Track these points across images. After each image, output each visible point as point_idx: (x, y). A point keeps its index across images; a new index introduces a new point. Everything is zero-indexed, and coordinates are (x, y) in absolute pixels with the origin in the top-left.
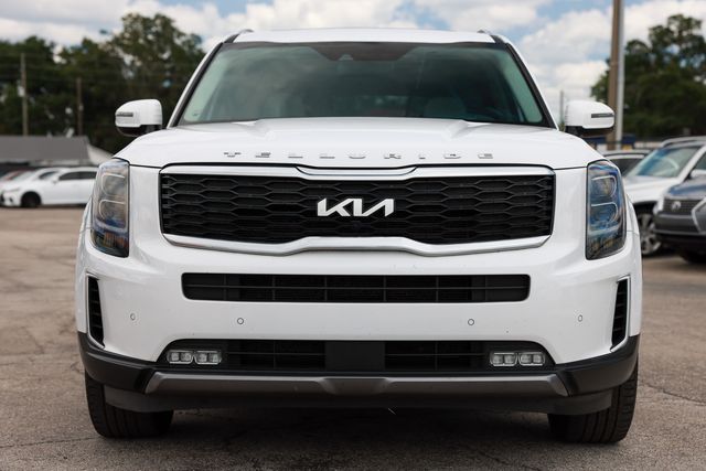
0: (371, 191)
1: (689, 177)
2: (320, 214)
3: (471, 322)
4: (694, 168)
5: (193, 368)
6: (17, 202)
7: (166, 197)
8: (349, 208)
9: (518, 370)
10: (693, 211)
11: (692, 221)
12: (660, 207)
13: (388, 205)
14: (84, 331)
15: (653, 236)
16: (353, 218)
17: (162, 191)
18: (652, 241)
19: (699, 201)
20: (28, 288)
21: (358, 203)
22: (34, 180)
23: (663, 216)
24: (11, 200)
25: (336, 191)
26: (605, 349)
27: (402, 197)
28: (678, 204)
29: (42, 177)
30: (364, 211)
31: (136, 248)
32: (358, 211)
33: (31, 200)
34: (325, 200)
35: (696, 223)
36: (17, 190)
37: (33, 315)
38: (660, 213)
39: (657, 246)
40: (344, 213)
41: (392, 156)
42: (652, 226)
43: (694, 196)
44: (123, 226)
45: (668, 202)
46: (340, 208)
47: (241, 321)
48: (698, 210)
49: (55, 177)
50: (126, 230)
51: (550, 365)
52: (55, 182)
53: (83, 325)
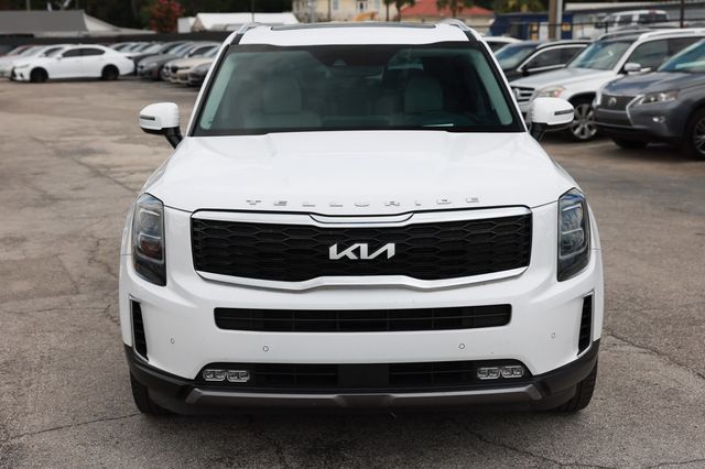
0: (375, 236)
1: (623, 71)
2: (331, 257)
3: (462, 346)
4: (627, 62)
5: (226, 385)
6: (27, 77)
7: (198, 238)
8: (357, 252)
9: (502, 382)
10: (627, 107)
11: (626, 115)
12: (598, 102)
13: (390, 249)
14: (130, 345)
15: (591, 123)
16: (360, 260)
17: (194, 234)
18: (590, 127)
19: (632, 98)
20: (54, 200)
21: (364, 247)
22: (41, 56)
23: (600, 110)
24: (22, 75)
25: (346, 236)
26: (574, 356)
27: (403, 241)
28: (614, 100)
29: (48, 54)
30: (369, 254)
31: (172, 279)
32: (364, 254)
33: (39, 75)
34: (335, 246)
35: (629, 116)
36: (27, 66)
37: (62, 237)
38: (598, 107)
39: (593, 132)
40: (353, 257)
41: (392, 203)
42: (591, 113)
43: (627, 93)
44: (161, 259)
45: (605, 98)
46: (349, 252)
47: (266, 349)
48: (632, 106)
49: (59, 54)
50: (162, 262)
51: (528, 376)
52: (59, 59)
53: (128, 339)
